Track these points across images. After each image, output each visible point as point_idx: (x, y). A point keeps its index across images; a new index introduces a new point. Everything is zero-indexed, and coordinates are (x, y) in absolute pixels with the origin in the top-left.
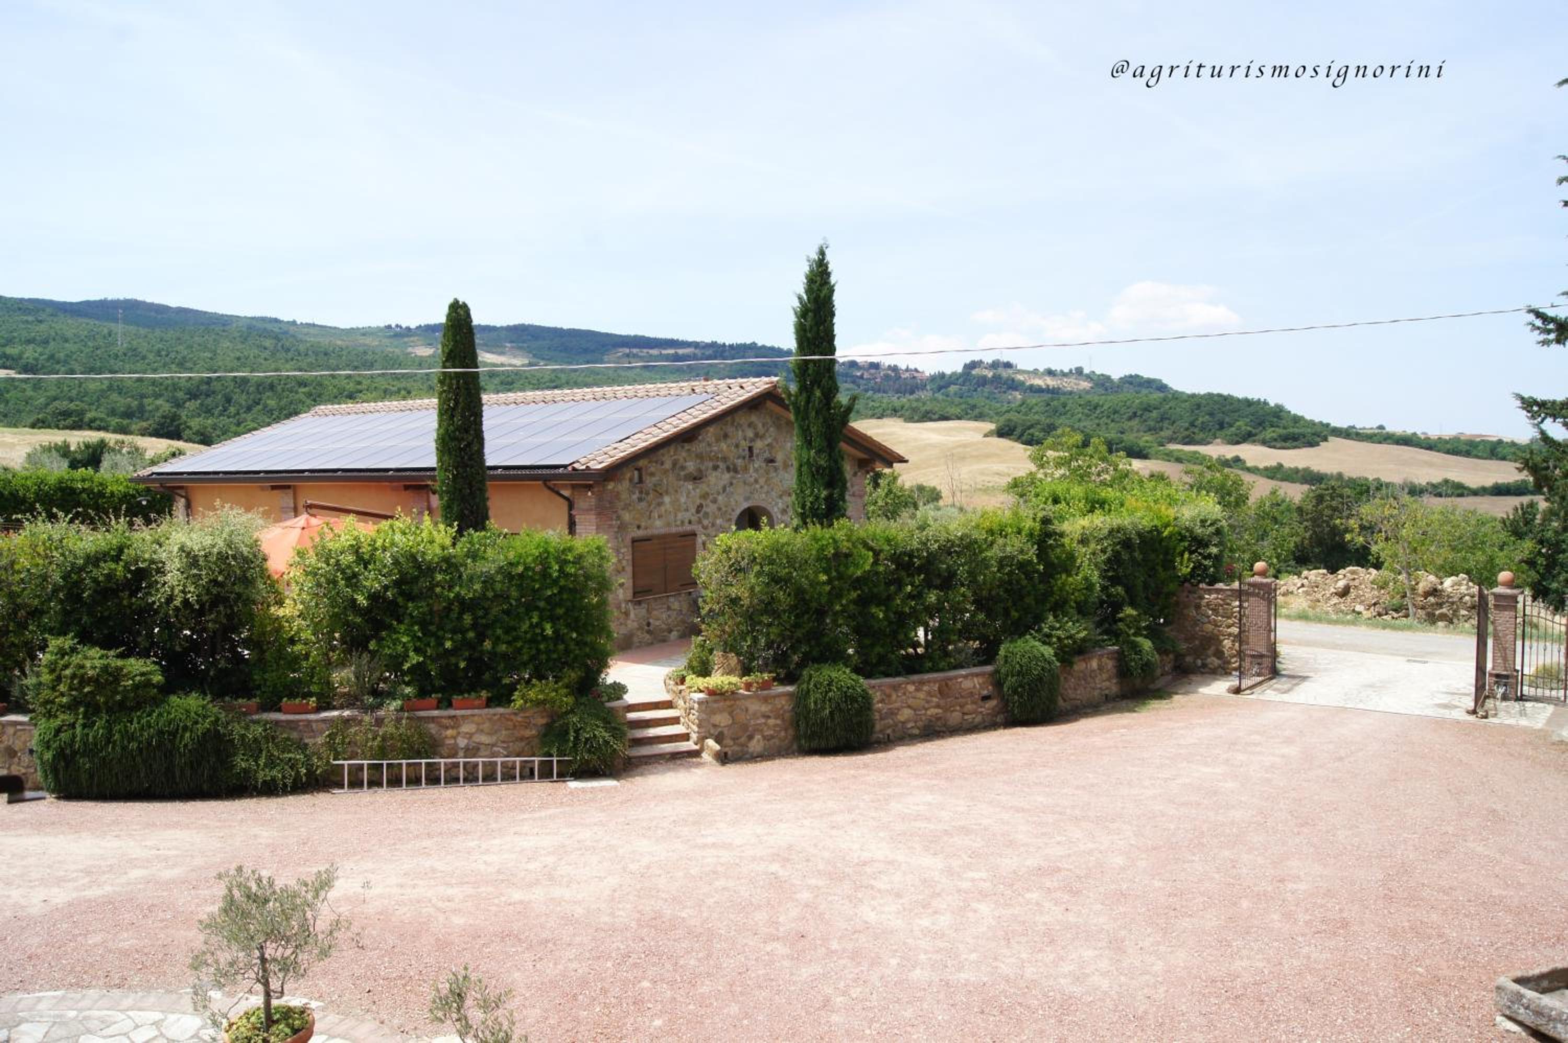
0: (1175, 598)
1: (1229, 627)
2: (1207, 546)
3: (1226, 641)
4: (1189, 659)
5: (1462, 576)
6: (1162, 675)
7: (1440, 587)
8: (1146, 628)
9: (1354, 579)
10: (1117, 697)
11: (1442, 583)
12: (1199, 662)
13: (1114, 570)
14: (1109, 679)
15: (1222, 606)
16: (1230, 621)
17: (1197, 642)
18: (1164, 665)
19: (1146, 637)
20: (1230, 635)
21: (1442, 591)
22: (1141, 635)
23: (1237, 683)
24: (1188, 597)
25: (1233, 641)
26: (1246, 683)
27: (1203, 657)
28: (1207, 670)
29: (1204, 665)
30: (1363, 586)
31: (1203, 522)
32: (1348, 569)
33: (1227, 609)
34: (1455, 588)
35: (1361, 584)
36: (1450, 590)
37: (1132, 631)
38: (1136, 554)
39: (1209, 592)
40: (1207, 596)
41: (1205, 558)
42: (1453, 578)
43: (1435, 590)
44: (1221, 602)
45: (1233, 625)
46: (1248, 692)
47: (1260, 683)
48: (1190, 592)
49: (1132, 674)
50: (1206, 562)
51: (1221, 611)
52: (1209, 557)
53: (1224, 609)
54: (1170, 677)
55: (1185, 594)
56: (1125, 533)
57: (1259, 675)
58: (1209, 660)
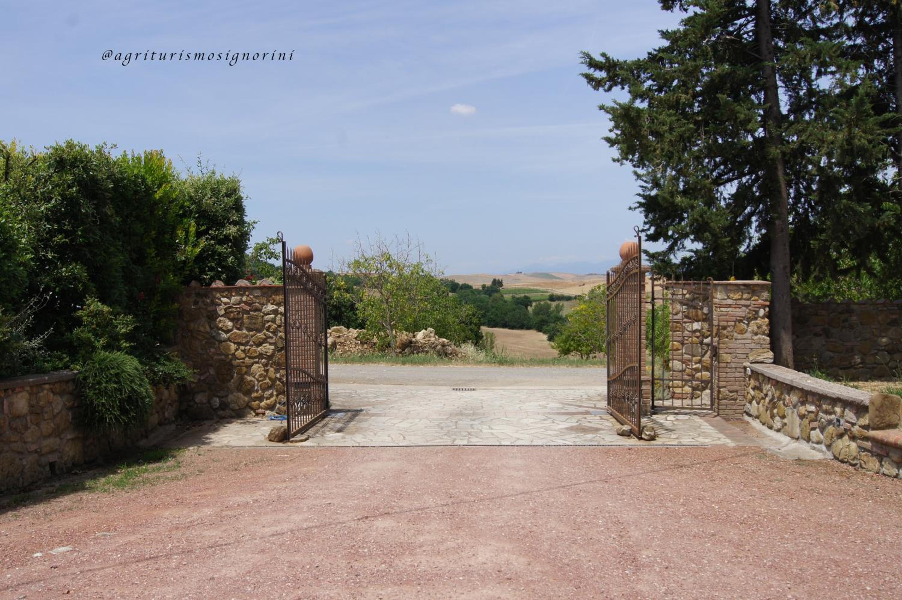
0: (176, 305)
1: (259, 344)
2: (221, 225)
3: (255, 366)
4: (200, 398)
5: (430, 329)
6: (160, 424)
7: (414, 340)
8: (128, 337)
9: (339, 337)
10: (75, 465)
11: (414, 336)
12: (216, 402)
13: (67, 234)
14: (57, 433)
15: (247, 312)
16: (261, 335)
17: (212, 371)
18: (163, 408)
19: (131, 352)
20: (261, 356)
21: (416, 342)
22: (119, 349)
23: (285, 424)
24: (196, 303)
25: (265, 365)
26: (299, 422)
27: (222, 393)
28: (228, 412)
29: (224, 406)
30: (348, 343)
31: (215, 192)
32: (333, 328)
33: (256, 318)
34: (427, 339)
35: (345, 341)
36: (423, 341)
37: (102, 341)
38: (109, 210)
39: (228, 292)
40: (225, 300)
41: (221, 242)
42: (424, 331)
43: (411, 342)
44: (248, 308)
45: (265, 341)
46: (298, 437)
47: (311, 424)
48: (198, 295)
49: (102, 419)
50: (221, 249)
51: (246, 321)
52: (226, 239)
53: (250, 318)
54: (173, 427)
55: (192, 299)
56: (86, 169)
57: (305, 413)
58: (231, 397)
